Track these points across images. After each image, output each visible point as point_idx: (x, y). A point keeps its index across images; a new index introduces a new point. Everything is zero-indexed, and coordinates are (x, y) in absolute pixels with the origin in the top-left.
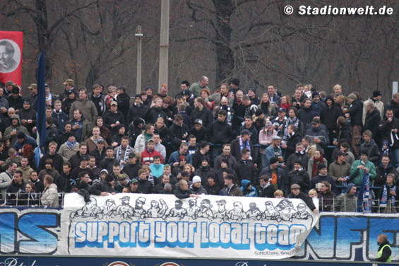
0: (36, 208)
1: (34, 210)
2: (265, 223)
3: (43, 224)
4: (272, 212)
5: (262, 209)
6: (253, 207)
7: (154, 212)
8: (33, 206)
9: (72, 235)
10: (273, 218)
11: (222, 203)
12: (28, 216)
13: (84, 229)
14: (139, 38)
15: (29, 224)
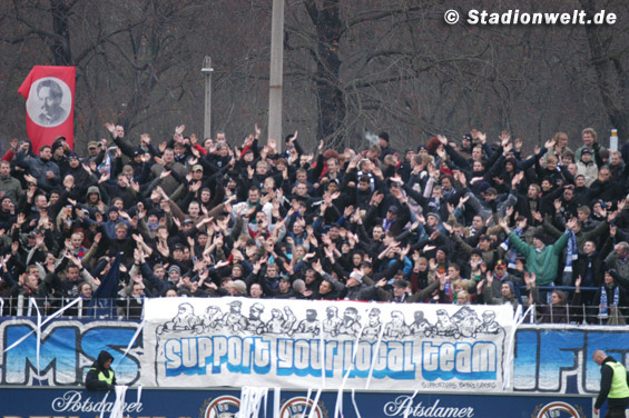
0: (106, 319)
1: (104, 324)
2: (437, 340)
3: (116, 344)
4: (447, 324)
5: (433, 320)
6: (419, 318)
7: (277, 326)
8: (102, 317)
9: (161, 359)
10: (449, 333)
11: (375, 312)
12: (94, 332)
13: (177, 350)
14: (208, 74)
15: (97, 344)
